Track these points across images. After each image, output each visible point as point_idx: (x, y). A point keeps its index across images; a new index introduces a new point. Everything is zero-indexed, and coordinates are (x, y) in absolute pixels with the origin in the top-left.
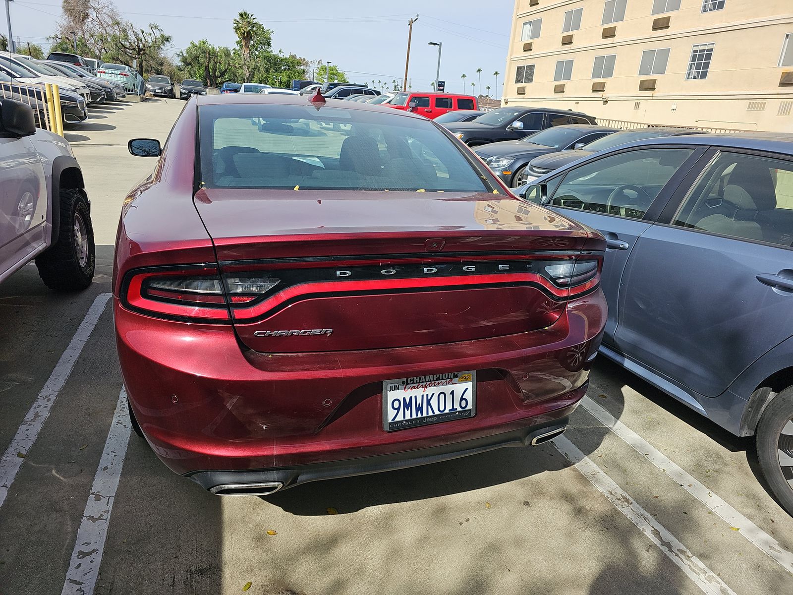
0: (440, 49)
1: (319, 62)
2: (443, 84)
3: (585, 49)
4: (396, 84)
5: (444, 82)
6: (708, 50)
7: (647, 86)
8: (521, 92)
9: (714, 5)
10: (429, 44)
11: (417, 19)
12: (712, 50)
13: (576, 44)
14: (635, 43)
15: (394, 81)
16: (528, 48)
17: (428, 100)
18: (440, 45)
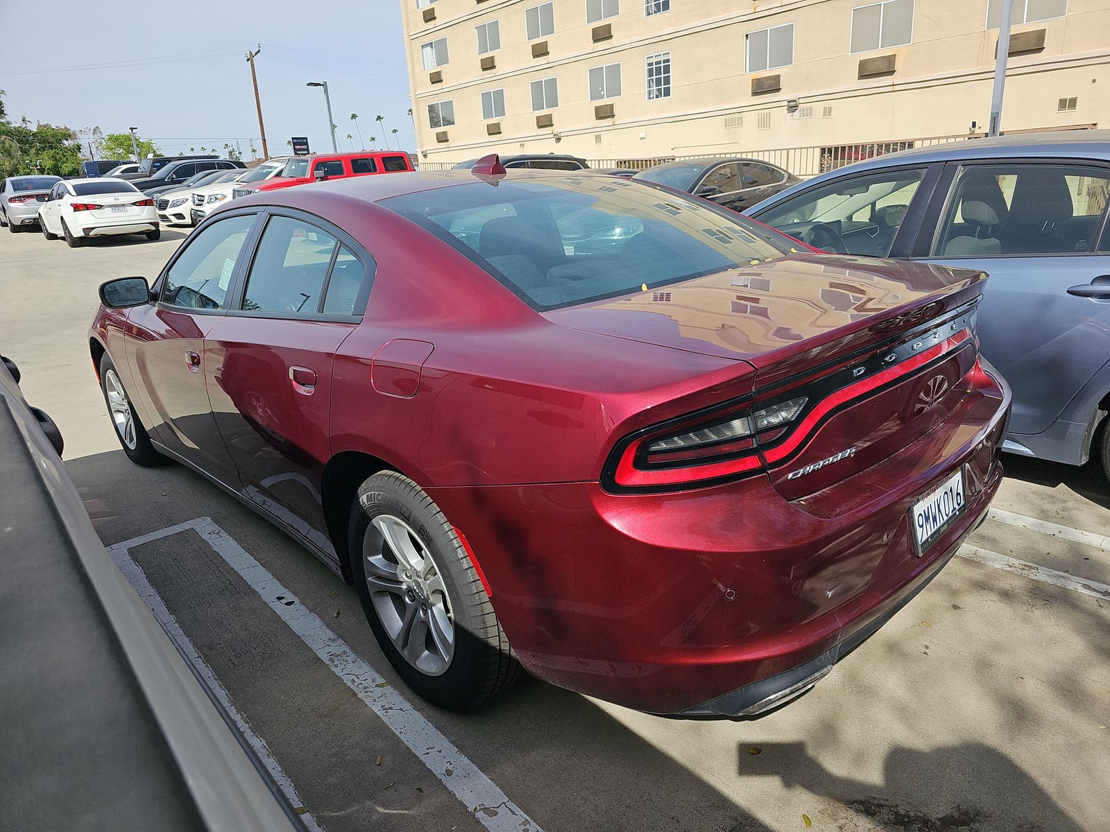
0: (326, 91)
1: (95, 130)
2: (305, 141)
3: (517, 74)
4: (231, 149)
5: (306, 138)
6: (665, 61)
7: (604, 113)
8: (442, 138)
9: (657, 6)
10: (308, 85)
11: (259, 51)
12: (668, 61)
13: (502, 67)
14: (577, 60)
15: (227, 145)
16: (436, 78)
17: (341, 165)
18: (325, 85)
